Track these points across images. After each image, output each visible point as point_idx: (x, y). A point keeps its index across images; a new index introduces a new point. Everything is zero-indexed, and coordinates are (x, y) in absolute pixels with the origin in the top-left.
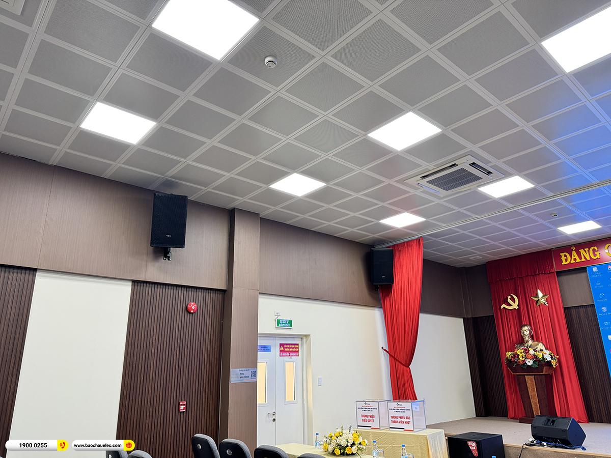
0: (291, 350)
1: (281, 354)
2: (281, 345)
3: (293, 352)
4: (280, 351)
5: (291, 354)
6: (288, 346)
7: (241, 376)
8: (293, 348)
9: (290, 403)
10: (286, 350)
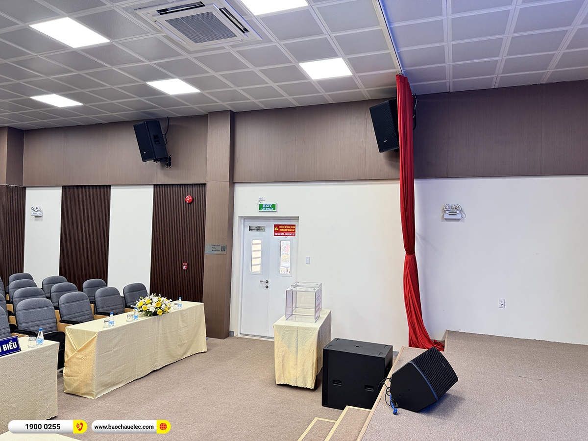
0: (286, 230)
1: (276, 234)
2: (275, 226)
3: (288, 232)
4: (275, 231)
5: (287, 234)
6: (284, 227)
7: (213, 249)
8: (289, 229)
9: (283, 275)
10: (281, 230)
